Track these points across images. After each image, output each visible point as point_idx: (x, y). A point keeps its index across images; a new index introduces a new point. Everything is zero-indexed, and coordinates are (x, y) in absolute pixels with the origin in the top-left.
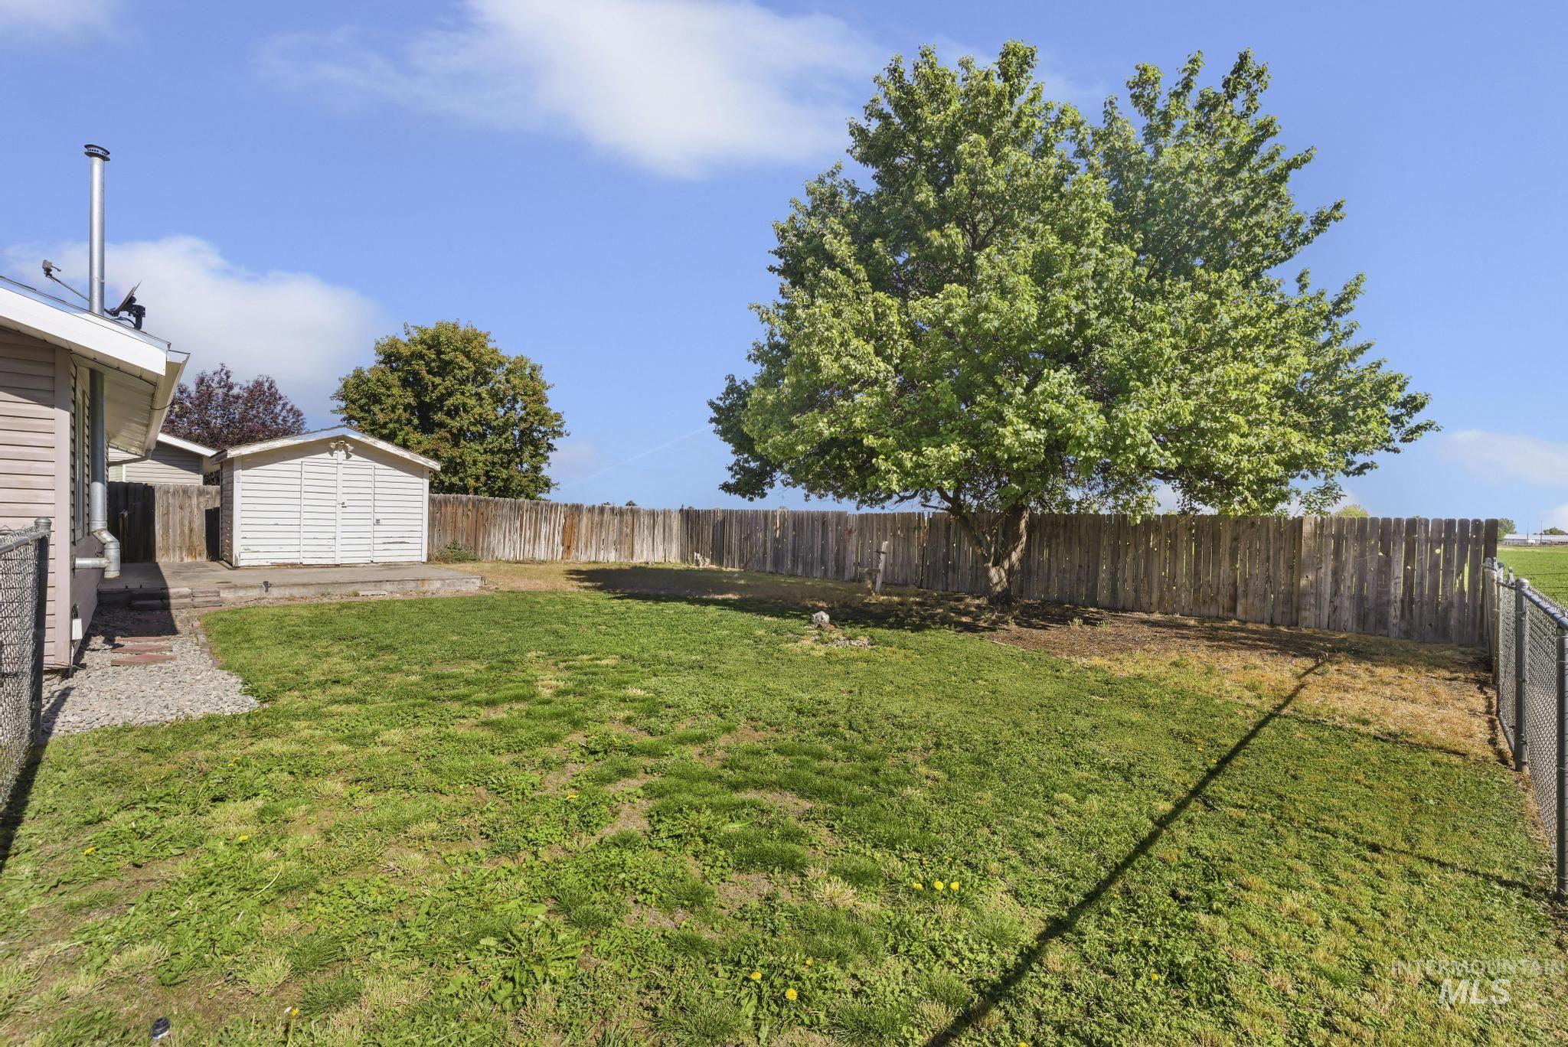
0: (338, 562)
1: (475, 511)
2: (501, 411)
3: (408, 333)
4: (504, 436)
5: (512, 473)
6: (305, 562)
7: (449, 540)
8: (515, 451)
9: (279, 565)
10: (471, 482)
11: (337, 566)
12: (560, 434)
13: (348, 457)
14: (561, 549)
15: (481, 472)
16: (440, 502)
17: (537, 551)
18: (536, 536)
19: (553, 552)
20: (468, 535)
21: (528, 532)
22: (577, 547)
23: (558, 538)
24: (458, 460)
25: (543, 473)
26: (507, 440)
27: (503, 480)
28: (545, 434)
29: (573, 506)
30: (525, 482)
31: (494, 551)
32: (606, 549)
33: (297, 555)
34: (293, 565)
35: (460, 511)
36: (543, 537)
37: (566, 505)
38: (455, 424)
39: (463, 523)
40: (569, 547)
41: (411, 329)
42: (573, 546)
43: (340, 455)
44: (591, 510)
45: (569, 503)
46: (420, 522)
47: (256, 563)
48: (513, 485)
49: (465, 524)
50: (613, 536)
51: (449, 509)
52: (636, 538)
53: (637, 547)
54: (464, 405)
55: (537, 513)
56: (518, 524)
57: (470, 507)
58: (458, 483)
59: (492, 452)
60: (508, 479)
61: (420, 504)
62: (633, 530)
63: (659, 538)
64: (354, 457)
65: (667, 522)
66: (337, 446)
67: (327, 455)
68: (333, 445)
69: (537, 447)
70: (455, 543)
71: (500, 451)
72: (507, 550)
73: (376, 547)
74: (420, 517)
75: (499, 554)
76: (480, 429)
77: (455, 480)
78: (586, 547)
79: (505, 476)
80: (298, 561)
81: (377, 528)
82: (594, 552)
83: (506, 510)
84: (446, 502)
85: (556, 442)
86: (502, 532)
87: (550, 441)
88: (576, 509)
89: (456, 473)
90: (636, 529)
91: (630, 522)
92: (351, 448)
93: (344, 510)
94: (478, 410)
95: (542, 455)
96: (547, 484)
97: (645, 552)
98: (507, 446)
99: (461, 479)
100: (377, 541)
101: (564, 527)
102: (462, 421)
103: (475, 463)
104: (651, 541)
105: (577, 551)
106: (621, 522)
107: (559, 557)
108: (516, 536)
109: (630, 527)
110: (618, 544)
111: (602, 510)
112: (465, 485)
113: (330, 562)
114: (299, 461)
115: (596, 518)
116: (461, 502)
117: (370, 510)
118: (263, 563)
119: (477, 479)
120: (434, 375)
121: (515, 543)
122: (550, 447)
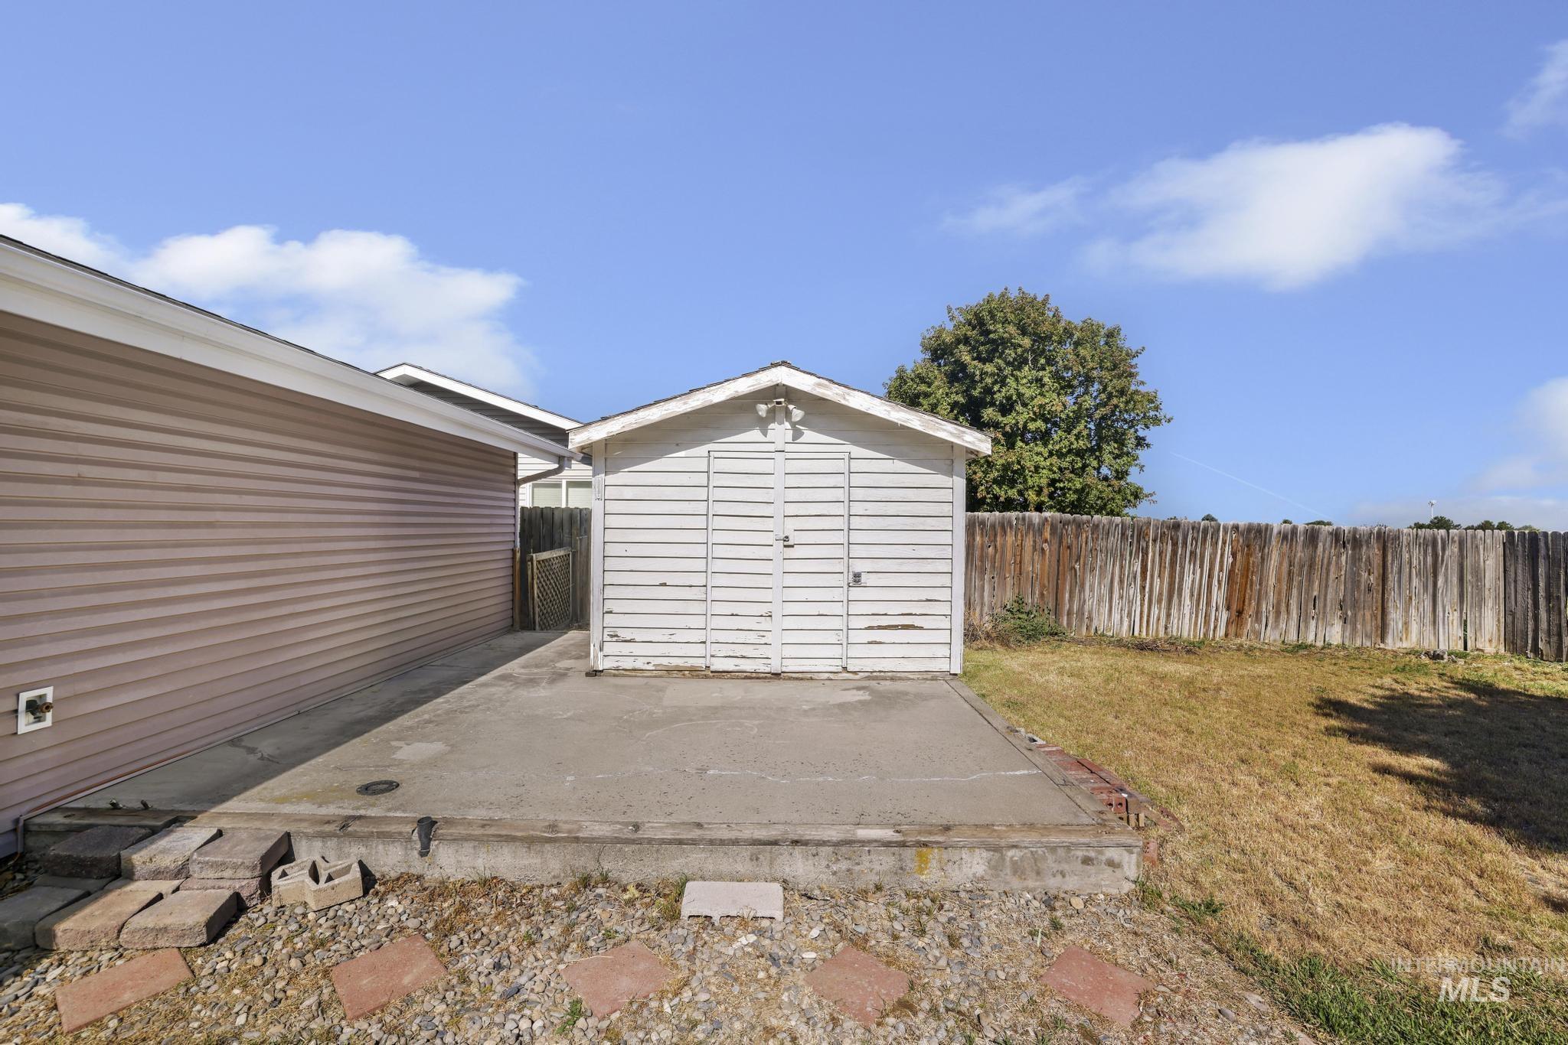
0: (776, 668)
1: (1055, 542)
2: (1069, 400)
3: (952, 318)
4: (1075, 432)
5: (1089, 481)
6: (719, 665)
7: (1009, 596)
8: (1092, 450)
9: (669, 671)
10: (1032, 496)
11: (777, 675)
12: (1156, 421)
13: (797, 435)
14: (1224, 616)
15: (1044, 482)
16: (993, 526)
17: (1174, 620)
18: (1173, 590)
19: (1207, 622)
20: (1043, 586)
21: (1157, 581)
22: (1258, 612)
23: (1218, 596)
24: (1016, 467)
25: (1129, 479)
26: (1078, 437)
27: (1076, 491)
28: (1132, 424)
29: (1250, 529)
30: (1108, 492)
31: (1090, 618)
32: (1323, 618)
33: (699, 650)
34: (694, 673)
35: (1028, 543)
36: (1186, 592)
37: (1236, 528)
38: (1009, 420)
39: (1034, 565)
40: (1240, 613)
41: (956, 314)
42: (1250, 610)
43: (780, 431)
44: (1289, 536)
45: (1242, 523)
46: (945, 580)
47: (628, 664)
48: (1091, 498)
49: (1038, 566)
50: (1336, 591)
51: (1010, 538)
52: (1392, 596)
53: (1395, 616)
54: (1020, 395)
55: (1175, 544)
56: (1138, 567)
57: (1047, 535)
58: (1016, 497)
59: (1061, 455)
60: (1083, 489)
61: (946, 538)
62: (1384, 578)
63: (1448, 595)
64: (809, 435)
65: (1468, 562)
66: (772, 412)
67: (755, 434)
68: (762, 409)
69: (1122, 443)
70: (1020, 601)
71: (1070, 451)
72: (1116, 616)
73: (854, 636)
74: (944, 566)
75: (1100, 622)
76: (1040, 424)
77: (1013, 493)
78: (1278, 613)
79: (1078, 486)
80: (700, 663)
81: (856, 593)
82: (1293, 623)
83: (1114, 540)
84: (1004, 526)
85: (1150, 434)
86: (1107, 581)
87: (1141, 433)
88: (1254, 537)
89: (1012, 483)
90: (1392, 578)
91: (1377, 561)
92: (798, 414)
93: (789, 552)
94: (1039, 401)
95: (1128, 454)
96: (1137, 495)
97: (1414, 627)
98: (1082, 444)
99: (1020, 493)
100: (855, 622)
101: (1231, 572)
102: (1021, 416)
103: (1037, 468)
104: (1428, 603)
105: (1258, 620)
106: (1355, 560)
107: (1221, 632)
108: (1134, 591)
109: (1377, 571)
110: (1348, 610)
111: (1312, 536)
112: (1026, 500)
113: (760, 666)
114: (702, 450)
115: (1300, 554)
116: (1031, 525)
117: (840, 552)
118: (640, 664)
119: (1039, 493)
120: (984, 361)
121: (1131, 603)
122: (1140, 442)
